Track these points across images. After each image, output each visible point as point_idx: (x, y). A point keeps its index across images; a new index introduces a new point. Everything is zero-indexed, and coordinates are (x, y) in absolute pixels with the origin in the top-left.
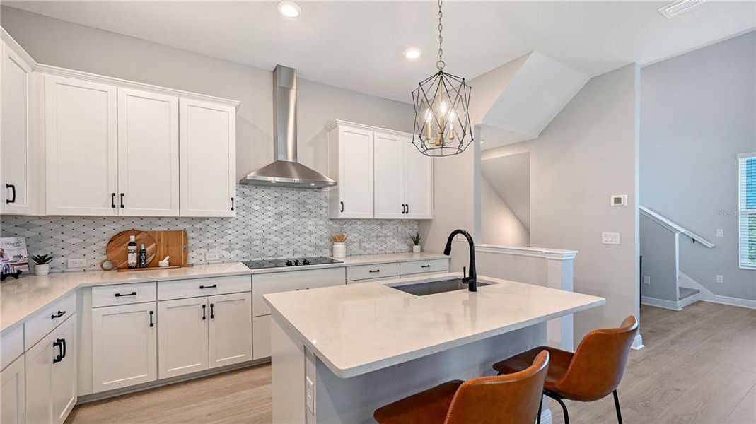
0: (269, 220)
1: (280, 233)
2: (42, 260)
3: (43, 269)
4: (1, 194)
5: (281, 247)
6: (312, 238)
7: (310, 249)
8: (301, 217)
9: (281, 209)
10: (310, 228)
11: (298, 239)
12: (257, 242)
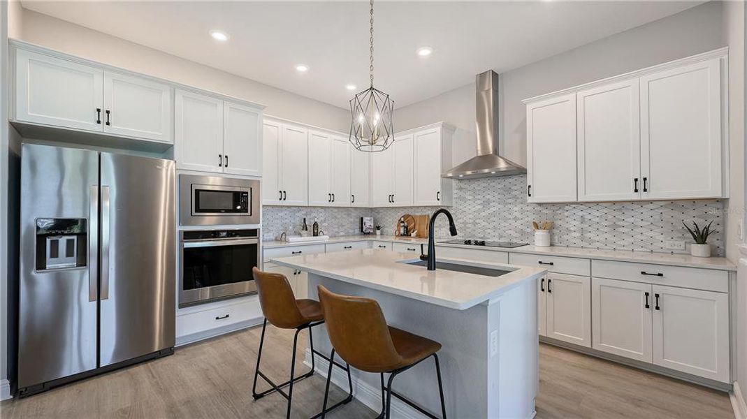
0: (479, 207)
1: (487, 219)
2: (378, 228)
3: (378, 232)
4: (349, 199)
5: (489, 231)
6: (518, 224)
7: (516, 235)
8: (507, 204)
9: (488, 197)
10: (516, 214)
11: (503, 224)
12: (470, 225)
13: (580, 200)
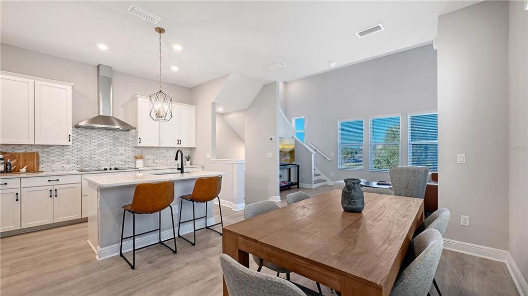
0: (95, 147)
1: (102, 155)
6: (122, 157)
8: (116, 146)
9: (103, 141)
10: (122, 152)
11: (114, 157)
12: (87, 159)
13: (161, 146)
